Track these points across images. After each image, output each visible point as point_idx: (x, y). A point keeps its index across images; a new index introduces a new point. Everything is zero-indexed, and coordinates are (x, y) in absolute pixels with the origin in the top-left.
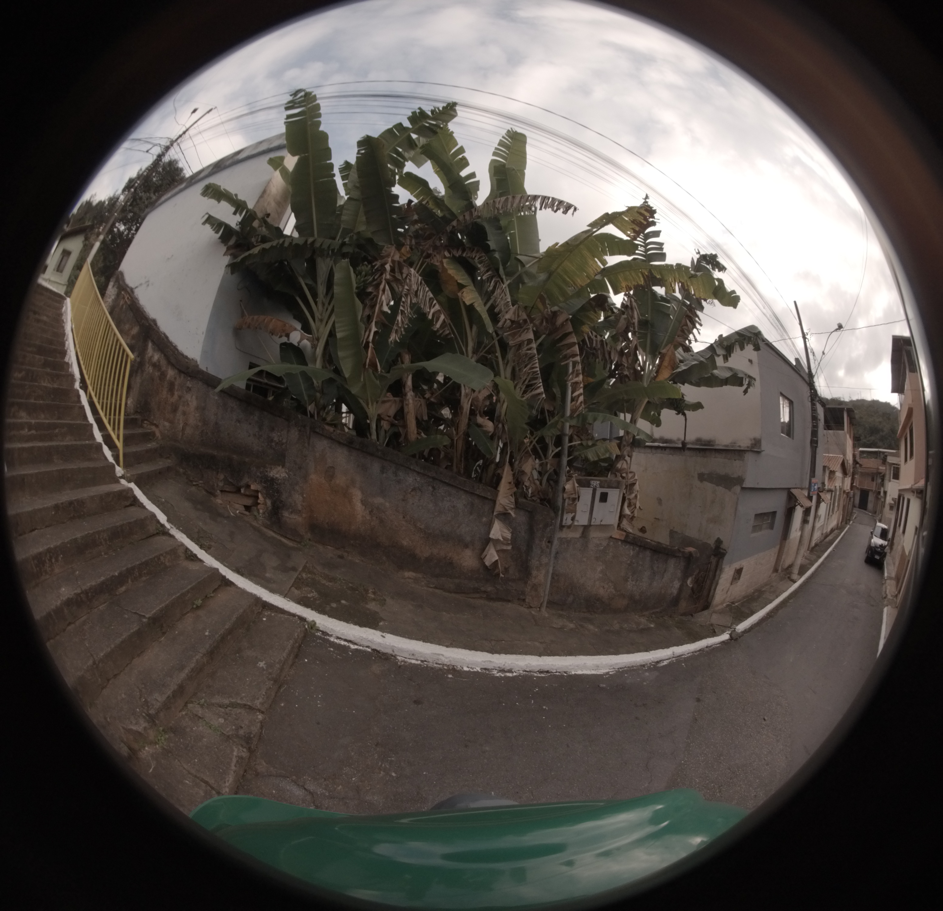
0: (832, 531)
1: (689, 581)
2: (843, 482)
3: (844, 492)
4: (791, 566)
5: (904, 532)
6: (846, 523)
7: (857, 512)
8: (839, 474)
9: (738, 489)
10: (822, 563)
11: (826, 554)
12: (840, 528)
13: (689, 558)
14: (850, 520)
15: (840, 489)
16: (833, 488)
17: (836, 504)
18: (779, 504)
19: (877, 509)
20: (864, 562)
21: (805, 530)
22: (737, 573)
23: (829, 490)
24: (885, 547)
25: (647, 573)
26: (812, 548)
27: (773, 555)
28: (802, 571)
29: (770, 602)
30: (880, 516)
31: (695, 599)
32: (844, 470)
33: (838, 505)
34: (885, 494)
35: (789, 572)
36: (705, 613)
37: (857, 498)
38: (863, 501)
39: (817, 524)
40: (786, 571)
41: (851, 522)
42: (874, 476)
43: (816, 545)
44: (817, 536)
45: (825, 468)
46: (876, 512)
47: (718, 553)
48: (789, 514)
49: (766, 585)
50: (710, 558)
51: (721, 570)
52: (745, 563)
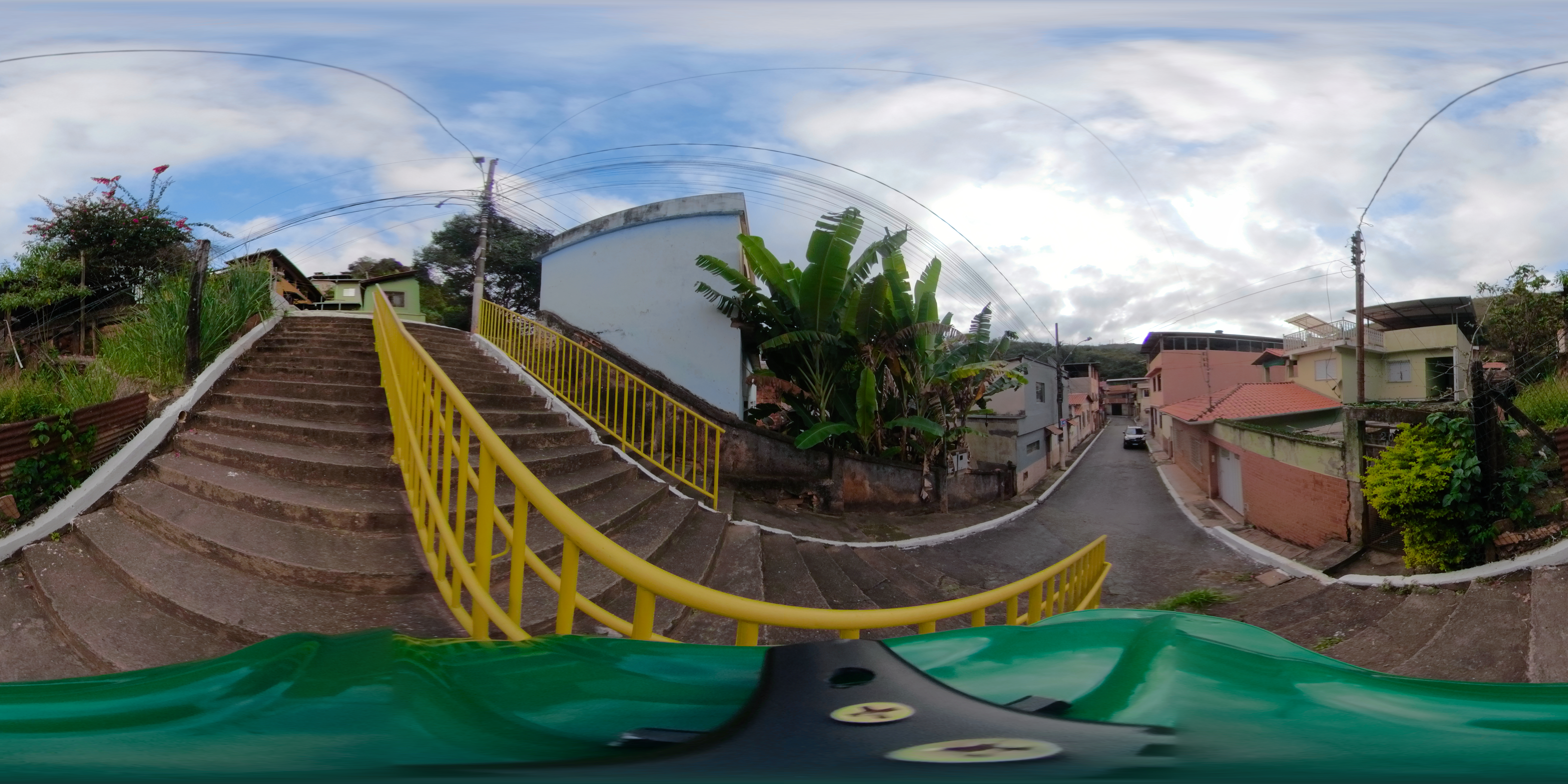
0: (1087, 436)
1: (1002, 484)
2: (1090, 407)
3: (1092, 412)
4: (1059, 463)
5: (1161, 427)
6: (1101, 428)
7: (1110, 419)
8: (1085, 405)
9: (1016, 438)
10: (1084, 457)
11: (1085, 451)
12: (1095, 432)
13: (999, 474)
14: (1104, 425)
15: (1088, 411)
16: (1080, 414)
17: (1086, 421)
18: (1040, 437)
19: (1133, 413)
20: (1123, 449)
21: (1062, 443)
22: (1026, 474)
23: (1076, 417)
24: (1141, 438)
25: (983, 485)
26: (1073, 451)
27: (1043, 462)
28: (1068, 464)
29: (1053, 483)
30: (1137, 417)
31: (1006, 492)
32: (1090, 400)
33: (1089, 421)
34: (1139, 404)
35: (1060, 467)
36: (1016, 497)
37: (1110, 410)
38: (1117, 410)
39: (1071, 437)
40: (1058, 467)
41: (1106, 426)
42: (1125, 395)
43: (1075, 448)
44: (1074, 443)
45: (1070, 407)
46: (1132, 415)
47: (1011, 468)
48: (1048, 439)
49: (1045, 476)
50: (1009, 471)
51: (1016, 475)
52: (1029, 469)
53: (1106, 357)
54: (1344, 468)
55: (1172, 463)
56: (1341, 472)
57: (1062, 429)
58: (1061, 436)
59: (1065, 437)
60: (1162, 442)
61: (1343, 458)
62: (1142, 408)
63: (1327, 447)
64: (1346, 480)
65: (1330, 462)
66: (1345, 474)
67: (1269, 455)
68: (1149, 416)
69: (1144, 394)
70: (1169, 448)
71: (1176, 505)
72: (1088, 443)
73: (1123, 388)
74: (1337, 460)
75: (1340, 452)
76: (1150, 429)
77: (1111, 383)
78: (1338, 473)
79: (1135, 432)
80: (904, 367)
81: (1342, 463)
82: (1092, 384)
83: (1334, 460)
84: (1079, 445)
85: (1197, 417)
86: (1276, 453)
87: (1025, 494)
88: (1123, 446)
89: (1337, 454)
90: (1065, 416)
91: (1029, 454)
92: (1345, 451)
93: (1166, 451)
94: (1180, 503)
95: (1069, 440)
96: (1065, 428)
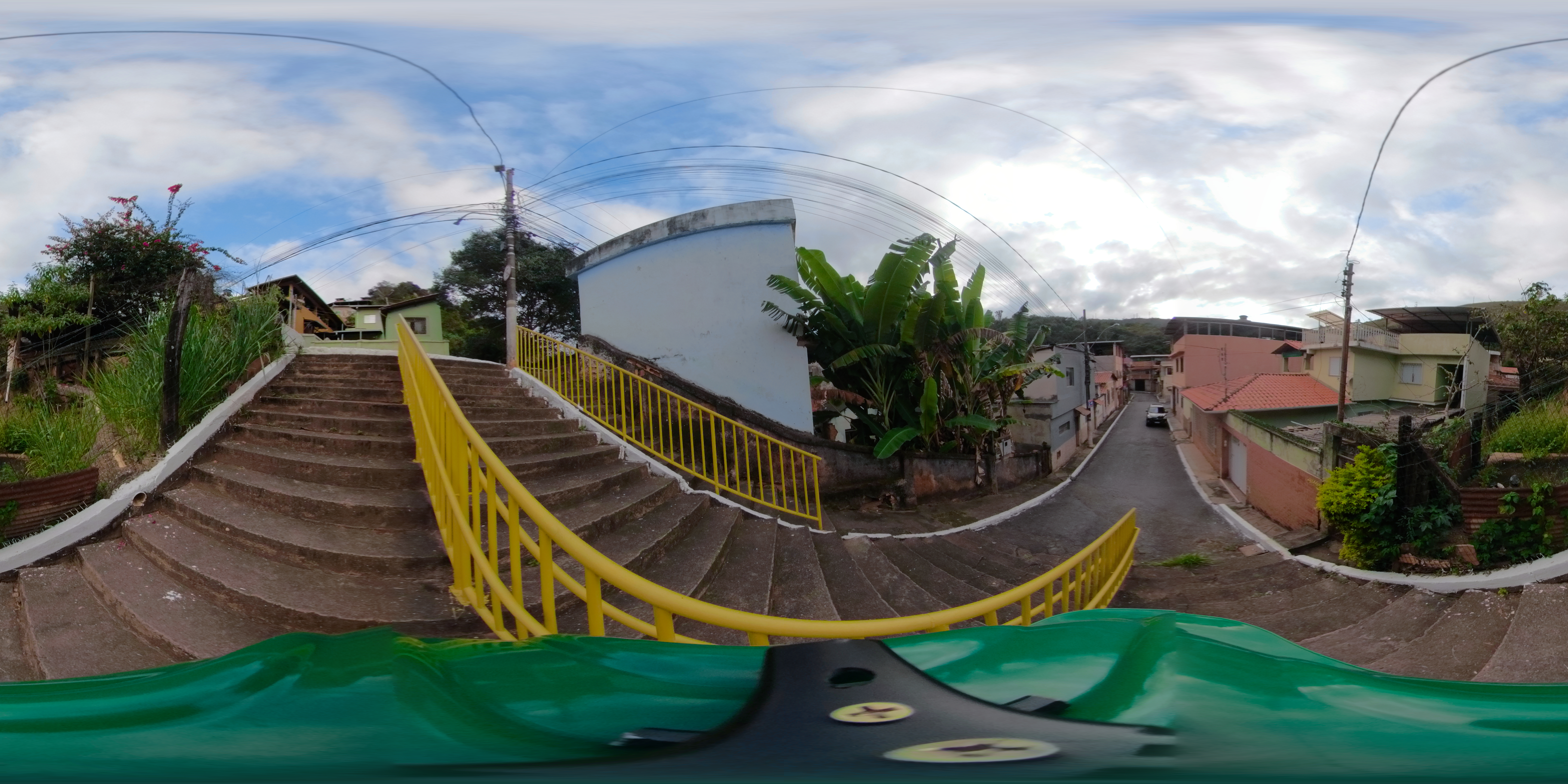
0: (1112, 414)
1: (1039, 464)
2: (1114, 384)
3: (1117, 389)
4: (1087, 442)
5: (1182, 406)
6: (1124, 404)
7: (1133, 394)
8: (1110, 384)
9: (1049, 420)
10: (1110, 433)
11: (1111, 427)
12: (1119, 409)
13: (1036, 455)
14: (1127, 401)
15: (1113, 389)
16: (1105, 392)
17: (1111, 398)
18: (1070, 418)
19: (1156, 389)
20: (1146, 427)
21: (1090, 422)
22: (1059, 453)
23: (1102, 395)
24: (1163, 417)
25: (1024, 466)
26: (1098, 428)
27: (1073, 440)
28: (1095, 441)
29: (1083, 461)
30: (1160, 393)
31: (1043, 471)
32: (1114, 378)
33: (1113, 398)
34: (1162, 382)
35: (1088, 444)
36: (1051, 474)
37: (1133, 385)
38: (1140, 386)
39: (1098, 415)
40: (1086, 445)
41: (1129, 402)
42: (1147, 371)
43: (1101, 425)
44: (1099, 421)
45: (1096, 387)
46: (1155, 391)
47: (1046, 448)
48: (1077, 419)
49: (1075, 454)
50: (1044, 452)
51: (1051, 455)
52: (1061, 448)
53: (1130, 331)
54: (1321, 470)
55: (1191, 442)
56: (1319, 472)
57: (1089, 409)
58: (1089, 416)
59: (1092, 418)
60: (1182, 421)
61: (1321, 462)
62: (1165, 385)
63: (1309, 451)
65: (1310, 463)
67: (1268, 449)
68: (1170, 394)
69: (1167, 373)
70: (1188, 429)
71: (1191, 483)
72: (1113, 420)
73: (1145, 364)
74: (1316, 463)
76: (1171, 406)
77: (1135, 359)
78: (1316, 473)
79: (1157, 410)
80: (956, 370)
81: (1320, 466)
82: (1116, 362)
83: (1313, 461)
84: (1104, 422)
85: (1212, 407)
86: (1274, 448)
87: (1059, 472)
88: (1145, 423)
89: (1317, 458)
90: (1092, 396)
91: (1061, 435)
92: (1322, 457)
93: (1186, 430)
94: (1194, 481)
95: (1095, 418)
96: (1092, 408)
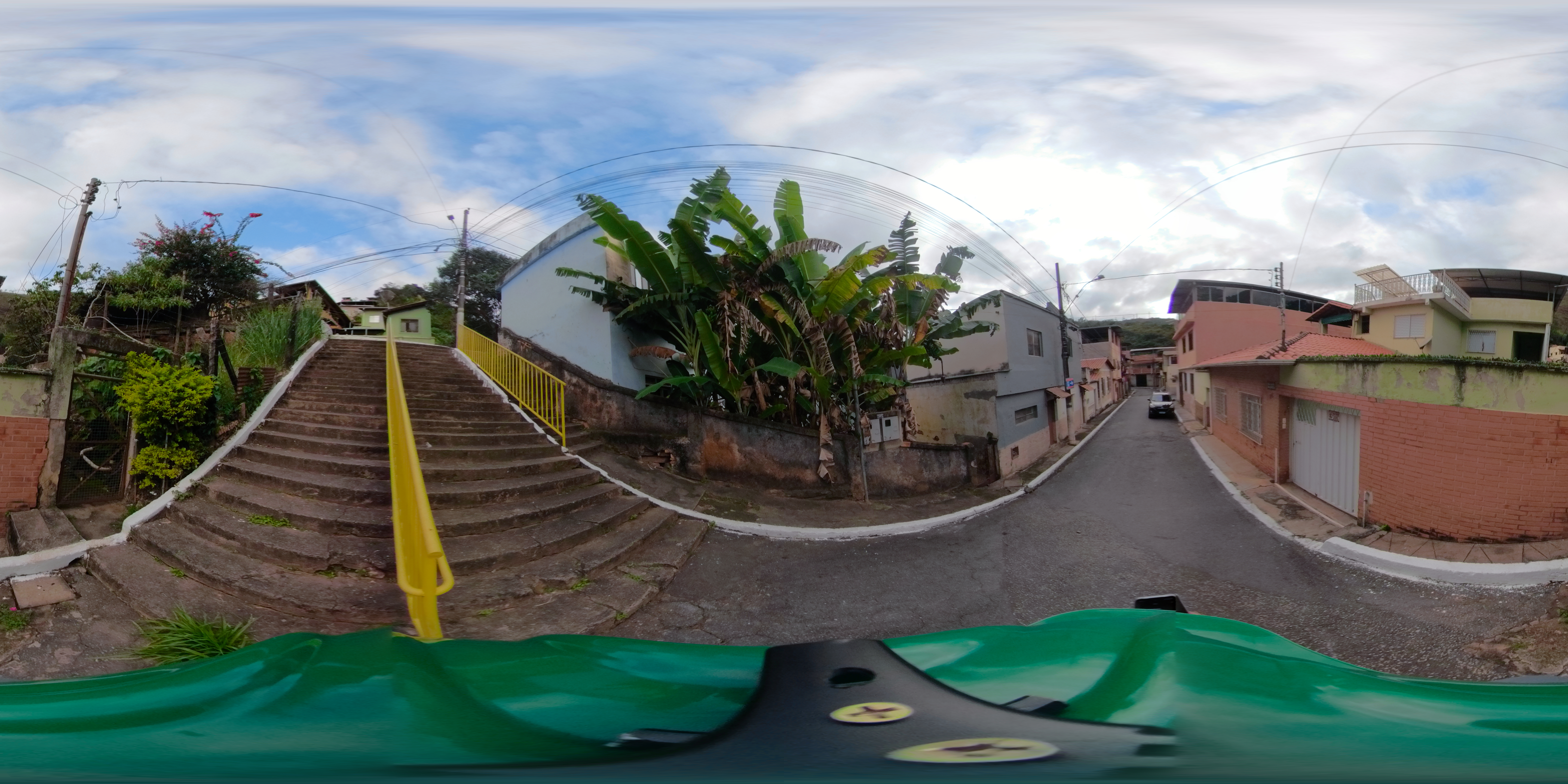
54: (47, 404)
56: (41, 408)
61: (48, 389)
64: (48, 419)
65: (23, 397)
66: (47, 411)
74: (37, 394)
75: (43, 382)
78: (36, 411)
81: (45, 397)
83: (32, 393)
89: (39, 384)
92: (52, 381)
